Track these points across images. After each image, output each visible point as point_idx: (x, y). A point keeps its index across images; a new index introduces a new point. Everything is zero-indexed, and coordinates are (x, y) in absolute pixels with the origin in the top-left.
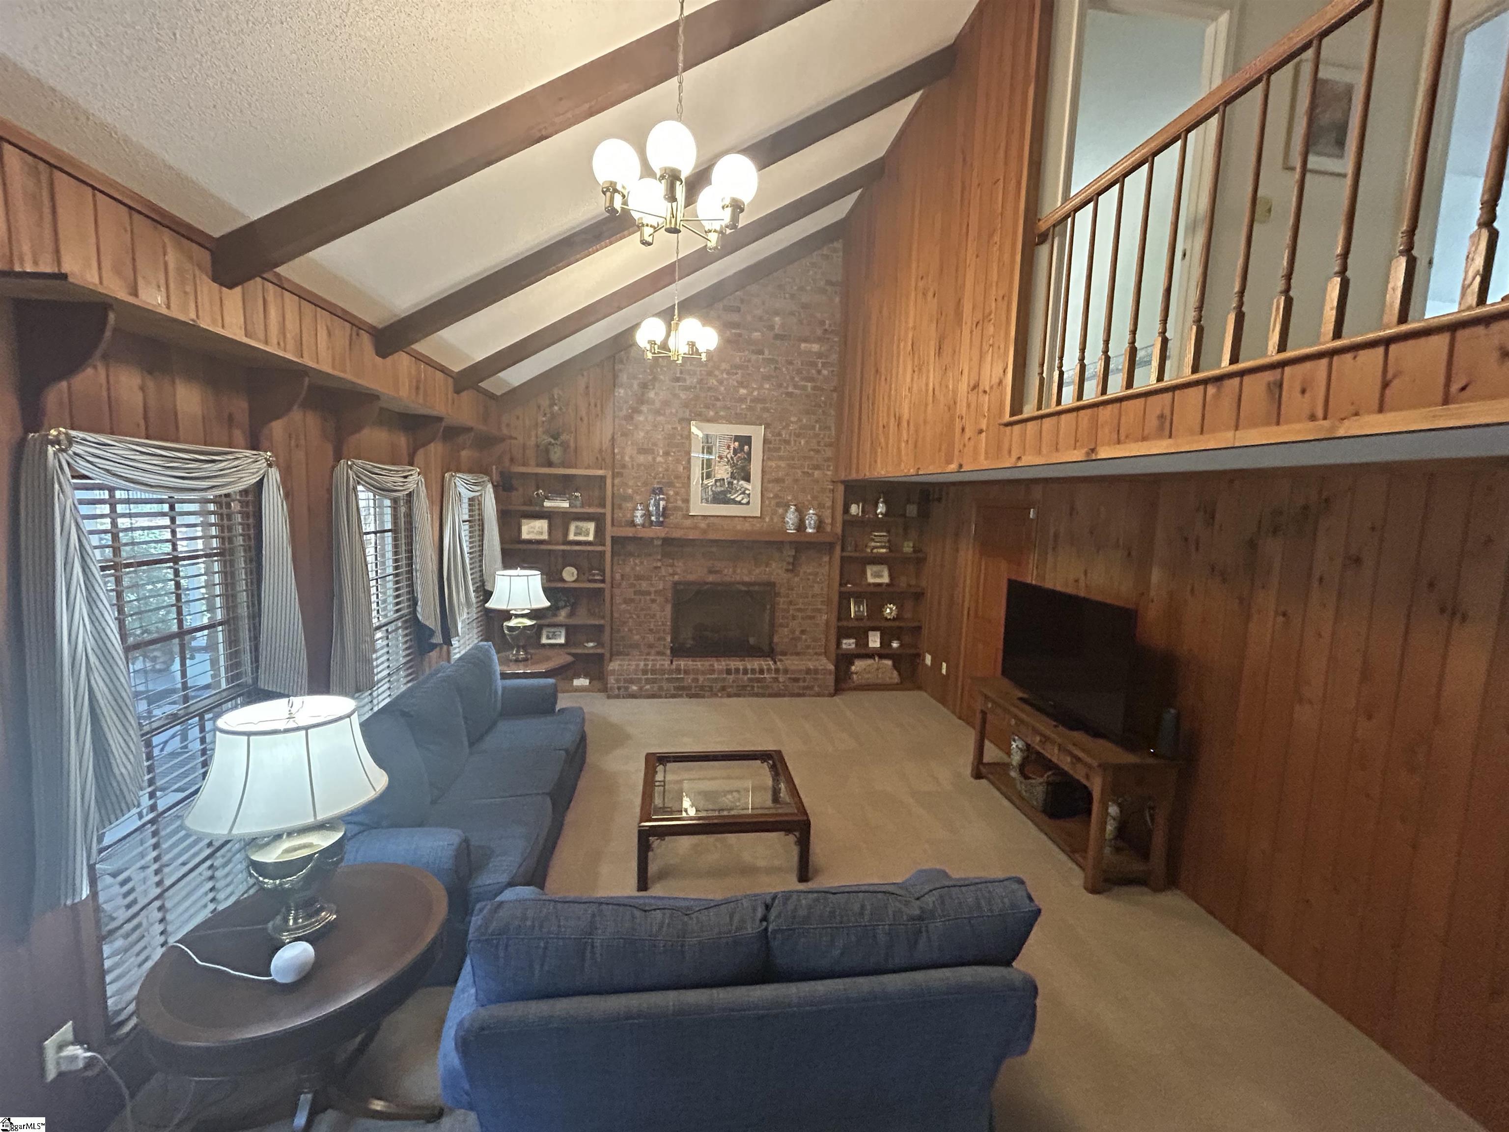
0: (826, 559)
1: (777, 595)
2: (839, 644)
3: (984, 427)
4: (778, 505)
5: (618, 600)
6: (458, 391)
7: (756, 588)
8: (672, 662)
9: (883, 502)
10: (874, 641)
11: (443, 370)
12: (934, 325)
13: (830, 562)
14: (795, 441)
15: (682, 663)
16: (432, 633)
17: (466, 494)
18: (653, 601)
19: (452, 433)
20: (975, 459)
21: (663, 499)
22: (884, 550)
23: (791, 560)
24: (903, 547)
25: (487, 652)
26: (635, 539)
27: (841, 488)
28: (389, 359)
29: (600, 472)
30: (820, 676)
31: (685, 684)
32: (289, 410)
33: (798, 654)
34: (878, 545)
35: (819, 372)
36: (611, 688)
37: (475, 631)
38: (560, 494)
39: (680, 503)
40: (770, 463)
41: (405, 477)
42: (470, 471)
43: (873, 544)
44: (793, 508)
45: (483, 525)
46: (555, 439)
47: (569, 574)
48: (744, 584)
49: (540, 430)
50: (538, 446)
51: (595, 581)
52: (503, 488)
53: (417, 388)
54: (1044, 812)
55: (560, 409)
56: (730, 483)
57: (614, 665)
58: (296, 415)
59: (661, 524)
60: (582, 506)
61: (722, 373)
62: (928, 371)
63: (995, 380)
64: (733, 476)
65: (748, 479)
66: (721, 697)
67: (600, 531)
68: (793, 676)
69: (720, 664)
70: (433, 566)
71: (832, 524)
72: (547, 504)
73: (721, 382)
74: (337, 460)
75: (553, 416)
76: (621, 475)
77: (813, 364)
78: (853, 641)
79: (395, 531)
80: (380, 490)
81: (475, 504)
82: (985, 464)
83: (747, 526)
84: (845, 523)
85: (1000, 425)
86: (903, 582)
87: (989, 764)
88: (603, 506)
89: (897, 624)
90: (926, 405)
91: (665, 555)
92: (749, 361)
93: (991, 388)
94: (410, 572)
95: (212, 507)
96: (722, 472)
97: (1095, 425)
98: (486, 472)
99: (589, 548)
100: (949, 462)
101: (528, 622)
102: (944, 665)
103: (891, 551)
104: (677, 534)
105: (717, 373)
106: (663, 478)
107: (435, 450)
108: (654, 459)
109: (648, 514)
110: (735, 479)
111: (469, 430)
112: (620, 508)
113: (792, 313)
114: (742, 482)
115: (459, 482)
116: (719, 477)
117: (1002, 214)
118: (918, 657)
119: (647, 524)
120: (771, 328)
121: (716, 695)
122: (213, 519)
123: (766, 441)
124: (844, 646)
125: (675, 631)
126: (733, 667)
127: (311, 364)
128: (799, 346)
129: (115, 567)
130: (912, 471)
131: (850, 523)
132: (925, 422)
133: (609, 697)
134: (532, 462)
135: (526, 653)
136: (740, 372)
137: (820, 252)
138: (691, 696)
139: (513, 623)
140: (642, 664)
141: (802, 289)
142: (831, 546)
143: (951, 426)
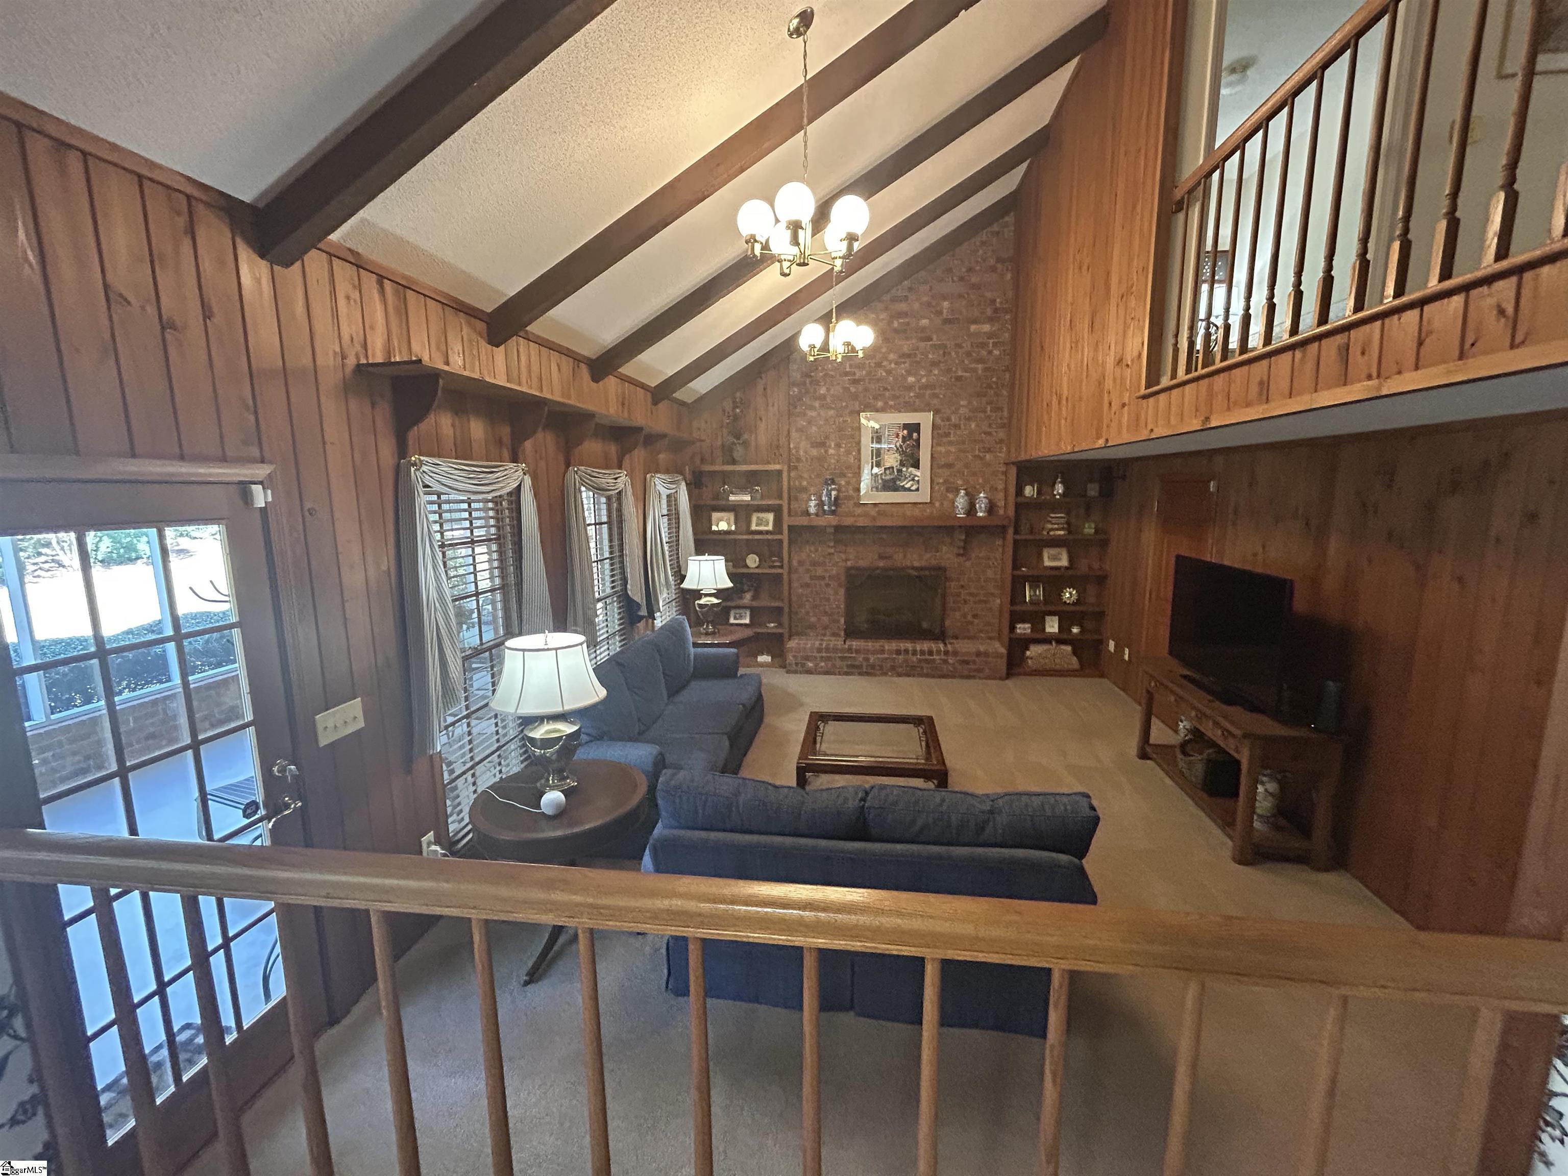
0: (999, 542)
1: (947, 579)
2: (1012, 628)
3: (1127, 401)
4: (948, 490)
5: (795, 584)
6: (655, 403)
7: (927, 573)
8: (845, 641)
9: (1060, 482)
10: (1052, 626)
11: (643, 386)
12: (1088, 300)
13: (1004, 546)
14: (965, 425)
15: (855, 644)
16: (639, 606)
17: (665, 492)
18: (827, 585)
19: (651, 440)
20: (1120, 432)
21: (834, 489)
22: (1062, 533)
23: (962, 544)
24: (1084, 527)
25: (681, 624)
26: (811, 529)
27: (1013, 471)
28: (601, 383)
29: (778, 467)
30: (990, 659)
31: (857, 663)
32: (534, 432)
33: (969, 638)
34: (1055, 526)
35: (990, 352)
36: (790, 664)
37: (675, 609)
38: (743, 489)
39: (851, 492)
40: (939, 448)
41: (616, 479)
42: (667, 472)
43: (1050, 526)
44: (962, 492)
45: (678, 518)
46: (738, 439)
47: (752, 561)
48: (913, 568)
49: (725, 431)
50: (723, 446)
51: (774, 567)
52: (695, 484)
53: (623, 404)
54: (1203, 789)
55: (742, 411)
56: (899, 471)
57: (792, 644)
58: (540, 435)
59: (833, 513)
60: (762, 498)
61: (890, 363)
62: (1083, 347)
63: (1135, 354)
64: (902, 464)
65: (917, 466)
66: (892, 676)
67: (778, 521)
68: (962, 658)
69: (893, 645)
70: (638, 552)
71: (1005, 507)
72: (732, 498)
73: (889, 372)
74: (568, 465)
75: (736, 418)
76: (796, 468)
77: (983, 345)
78: (1028, 626)
79: (609, 523)
80: (598, 489)
81: (672, 500)
82: (1127, 437)
83: (917, 512)
84: (1018, 506)
85: (1138, 398)
86: (1083, 566)
87: (1156, 746)
88: (780, 497)
89: (1078, 608)
90: (1081, 382)
91: (837, 542)
92: (918, 349)
93: (1132, 360)
94: (622, 556)
95: (490, 505)
96: (892, 460)
97: (1211, 394)
98: (681, 473)
99: (769, 537)
100: (1098, 437)
101: (715, 601)
102: (1127, 651)
103: (1070, 532)
104: (848, 521)
105: (885, 363)
106: (835, 469)
107: (639, 455)
108: (826, 452)
109: (821, 504)
110: (904, 466)
111: (663, 436)
112: (796, 499)
113: (960, 296)
114: (911, 469)
115: (657, 481)
116: (888, 465)
117: (1144, 183)
118: (1100, 644)
119: (820, 514)
120: (940, 313)
121: (885, 674)
122: (491, 513)
123: (934, 427)
124: (1018, 631)
125: (850, 615)
126: (903, 648)
127: (549, 396)
128: (969, 329)
129: (442, 546)
130: (1069, 449)
131: (1023, 506)
132: (1081, 399)
133: (787, 672)
134: (720, 460)
135: (714, 627)
136: (907, 360)
137: (989, 229)
138: (860, 674)
139: (703, 601)
140: (817, 643)
141: (970, 270)
142: (1004, 528)
143: (1100, 402)
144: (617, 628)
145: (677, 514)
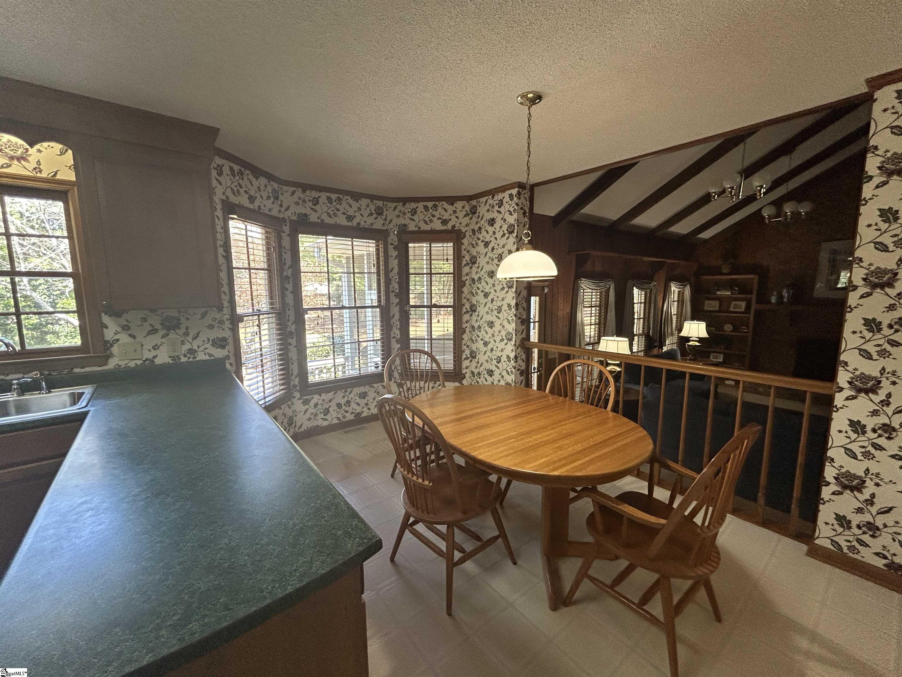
17: (676, 290)
25: (676, 351)
29: (752, 276)
38: (726, 289)
39: (807, 290)
41: (650, 284)
42: (680, 281)
45: (683, 303)
46: (726, 262)
47: (728, 328)
51: (743, 332)
52: (695, 287)
60: (738, 294)
67: (748, 307)
72: (718, 293)
79: (645, 302)
81: (681, 294)
88: (752, 293)
94: (649, 318)
95: (599, 294)
98: (687, 280)
99: (741, 315)
101: (697, 344)
109: (781, 297)
115: (673, 285)
119: (780, 303)
122: (599, 297)
139: (690, 343)
144: (643, 349)
145: (683, 301)
